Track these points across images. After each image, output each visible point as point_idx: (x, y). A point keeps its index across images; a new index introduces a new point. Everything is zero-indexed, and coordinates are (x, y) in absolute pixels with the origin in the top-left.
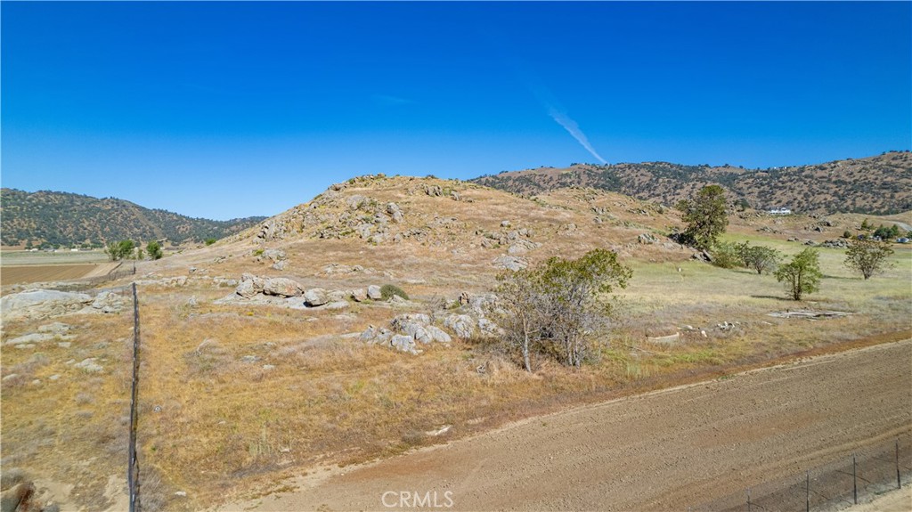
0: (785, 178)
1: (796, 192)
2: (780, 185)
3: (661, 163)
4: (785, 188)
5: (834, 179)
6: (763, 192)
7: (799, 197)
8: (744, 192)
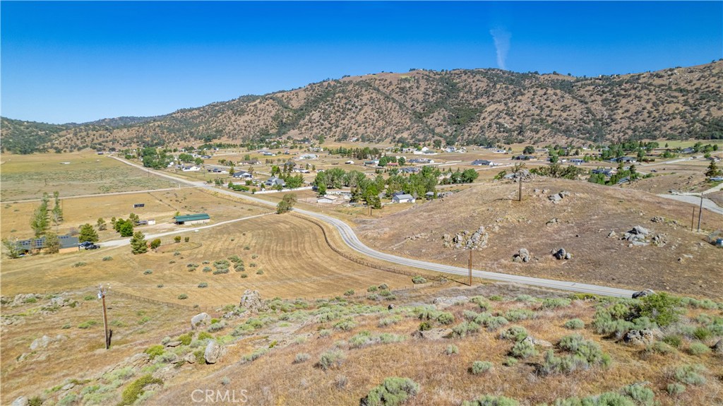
0: (628, 86)
1: (643, 101)
2: (623, 92)
3: (493, 70)
4: (630, 96)
5: (674, 87)
6: (606, 100)
7: (649, 106)
8: (587, 100)
